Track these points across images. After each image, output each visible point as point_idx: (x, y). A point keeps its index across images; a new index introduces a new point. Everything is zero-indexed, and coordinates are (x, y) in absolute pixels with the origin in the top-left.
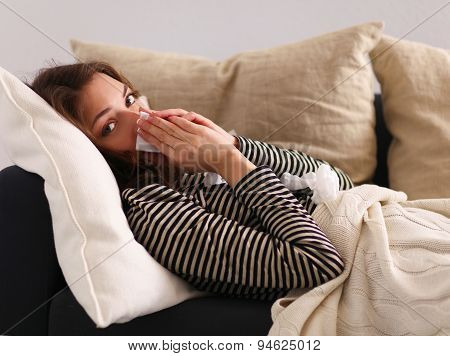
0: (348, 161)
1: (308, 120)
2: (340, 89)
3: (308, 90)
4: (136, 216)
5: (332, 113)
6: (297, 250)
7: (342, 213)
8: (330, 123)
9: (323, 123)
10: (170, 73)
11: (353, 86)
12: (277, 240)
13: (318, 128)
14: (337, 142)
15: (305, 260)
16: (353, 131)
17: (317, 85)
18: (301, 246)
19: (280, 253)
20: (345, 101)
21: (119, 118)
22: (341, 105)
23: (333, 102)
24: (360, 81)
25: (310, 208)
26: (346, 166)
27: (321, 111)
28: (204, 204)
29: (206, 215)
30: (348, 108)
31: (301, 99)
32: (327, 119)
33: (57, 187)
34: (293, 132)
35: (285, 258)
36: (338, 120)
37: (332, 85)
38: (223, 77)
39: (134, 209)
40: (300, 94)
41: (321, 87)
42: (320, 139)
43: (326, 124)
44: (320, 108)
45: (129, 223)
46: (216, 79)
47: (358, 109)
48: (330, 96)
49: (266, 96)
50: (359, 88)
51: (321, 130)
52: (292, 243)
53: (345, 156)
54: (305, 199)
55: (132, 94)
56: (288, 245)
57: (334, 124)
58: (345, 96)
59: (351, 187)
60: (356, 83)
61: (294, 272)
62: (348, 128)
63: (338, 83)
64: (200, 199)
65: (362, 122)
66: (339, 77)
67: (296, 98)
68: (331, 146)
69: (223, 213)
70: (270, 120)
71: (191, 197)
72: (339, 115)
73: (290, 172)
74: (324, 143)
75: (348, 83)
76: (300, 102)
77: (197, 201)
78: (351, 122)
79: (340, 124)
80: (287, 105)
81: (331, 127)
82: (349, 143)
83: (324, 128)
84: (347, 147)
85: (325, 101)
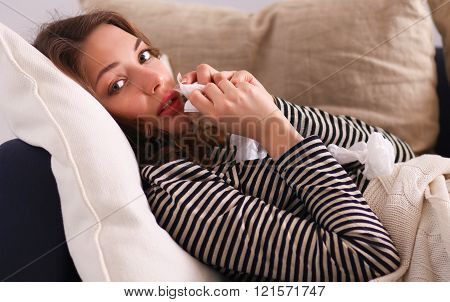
0: (405, 127)
1: (358, 80)
2: (395, 43)
3: (357, 44)
4: (158, 197)
5: (386, 71)
6: (346, 244)
7: (399, 191)
8: (383, 83)
9: (375, 83)
10: (195, 27)
11: (410, 39)
12: (322, 231)
13: (369, 89)
14: (392, 105)
15: (355, 256)
16: (411, 91)
17: (368, 39)
18: (351, 240)
19: (326, 247)
20: (400, 56)
21: (129, 76)
22: (396, 61)
23: (388, 58)
24: (418, 32)
25: (361, 185)
26: (403, 133)
27: (373, 69)
28: (237, 182)
29: (240, 197)
30: (404, 64)
31: (349, 55)
32: (381, 78)
33: (66, 163)
34: (340, 95)
35: (332, 254)
36: (394, 78)
37: (386, 38)
38: (256, 30)
39: (155, 189)
40: (348, 49)
41: (372, 41)
42: (373, 101)
43: (379, 84)
44: (372, 65)
45: (150, 204)
46: (248, 34)
47: (417, 66)
48: (383, 51)
49: (309, 52)
50: (417, 41)
51: (374, 91)
52: (340, 235)
53: (402, 121)
54: (356, 173)
55: (149, 50)
56: (335, 237)
57: (388, 83)
58: (401, 50)
59: (411, 157)
60: (413, 35)
61: (342, 269)
62: (406, 87)
63: (392, 35)
64: (232, 178)
65: (422, 81)
66: (393, 28)
67: (343, 54)
68: (386, 110)
69: (259, 195)
70: (313, 80)
71: (222, 175)
72: (394, 73)
73: (337, 144)
74: (377, 106)
75: (404, 35)
76: (347, 58)
77: (229, 180)
78: (408, 81)
79: (396, 83)
80: (333, 63)
81: (385, 88)
82: (407, 106)
83: (377, 88)
84: (404, 109)
85: (378, 56)
